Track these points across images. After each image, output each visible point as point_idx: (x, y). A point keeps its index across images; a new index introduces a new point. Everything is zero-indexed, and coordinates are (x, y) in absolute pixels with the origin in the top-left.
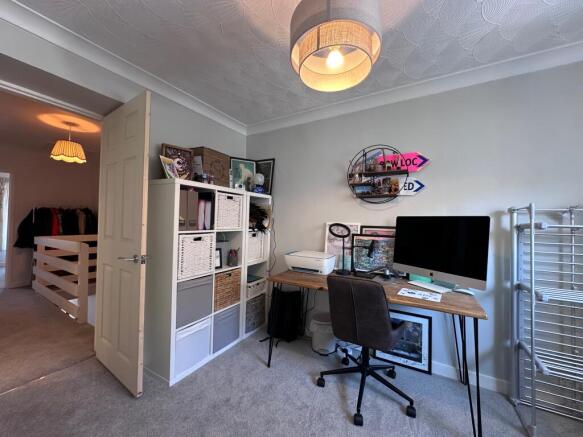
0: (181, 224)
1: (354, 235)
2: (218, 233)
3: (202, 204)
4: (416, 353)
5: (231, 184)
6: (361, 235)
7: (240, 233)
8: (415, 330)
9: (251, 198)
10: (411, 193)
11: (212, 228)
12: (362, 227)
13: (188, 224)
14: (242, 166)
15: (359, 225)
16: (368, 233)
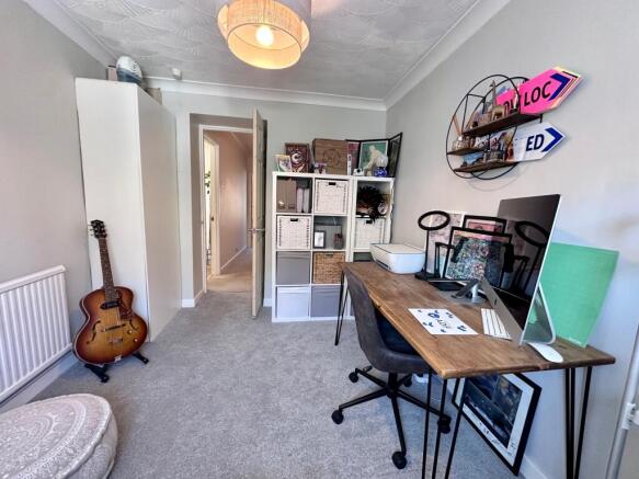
0: (279, 208)
1: (454, 228)
2: (315, 217)
3: (300, 191)
4: (503, 430)
5: (349, 170)
6: (463, 229)
7: (346, 218)
8: (510, 394)
9: (359, 182)
10: (538, 154)
11: (310, 212)
12: (466, 217)
13: (288, 207)
14: (372, 148)
15: (464, 213)
16: (472, 227)
